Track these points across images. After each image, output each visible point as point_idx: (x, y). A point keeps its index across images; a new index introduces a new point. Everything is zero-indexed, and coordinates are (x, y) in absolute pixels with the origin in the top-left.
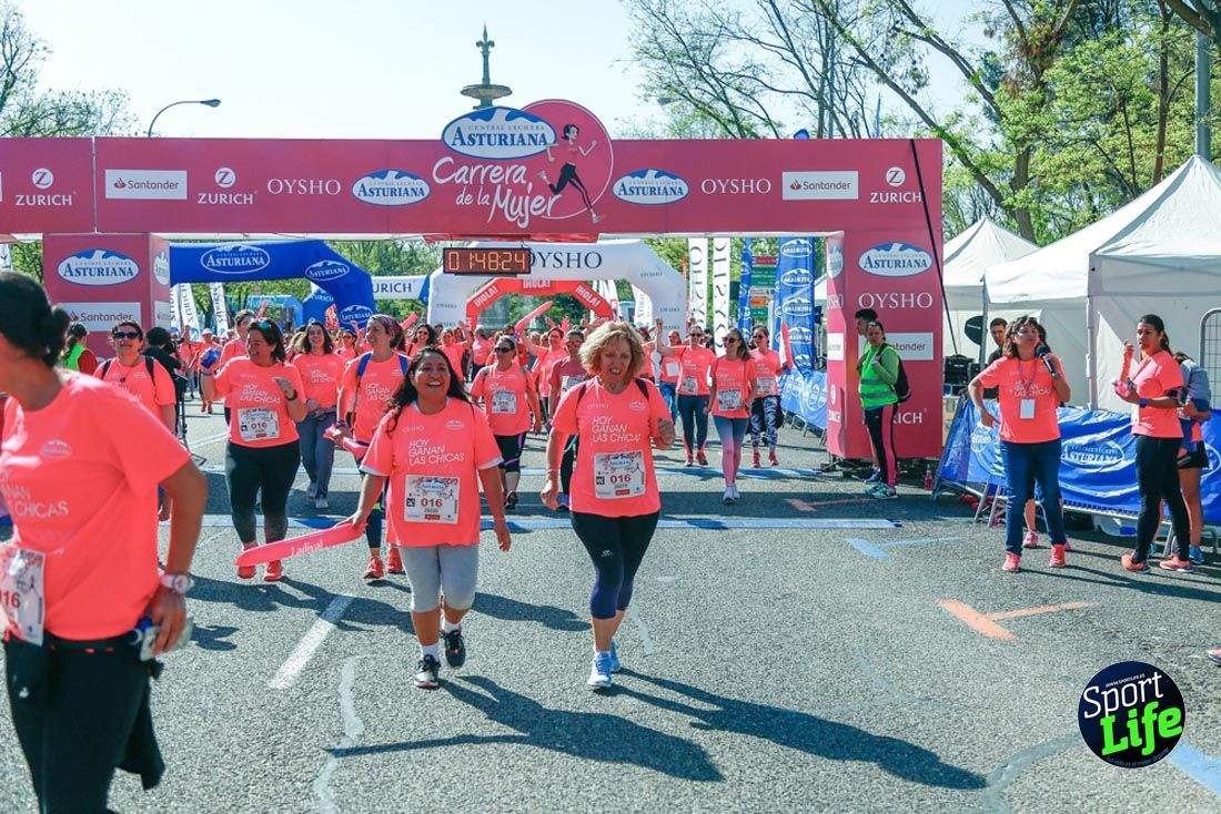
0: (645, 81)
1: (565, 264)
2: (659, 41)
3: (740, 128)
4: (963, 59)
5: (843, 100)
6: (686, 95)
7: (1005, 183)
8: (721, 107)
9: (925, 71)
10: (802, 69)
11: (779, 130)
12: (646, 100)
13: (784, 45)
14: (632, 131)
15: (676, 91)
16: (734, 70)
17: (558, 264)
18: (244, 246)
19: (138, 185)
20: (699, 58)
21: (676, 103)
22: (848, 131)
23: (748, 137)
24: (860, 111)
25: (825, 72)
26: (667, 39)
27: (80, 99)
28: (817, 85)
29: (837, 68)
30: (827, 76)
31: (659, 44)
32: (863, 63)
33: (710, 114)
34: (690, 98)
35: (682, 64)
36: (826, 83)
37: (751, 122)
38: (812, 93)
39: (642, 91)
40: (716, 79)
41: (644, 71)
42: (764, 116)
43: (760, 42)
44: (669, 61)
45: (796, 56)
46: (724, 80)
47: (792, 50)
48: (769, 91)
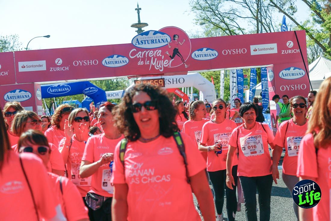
0: (196, 18)
1: (172, 82)
2: (200, 3)
3: (230, 31)
4: (308, 2)
5: (265, 19)
6: (210, 21)
7: (327, 44)
8: (222, 25)
9: (296, 7)
10: (250, 9)
11: (243, 31)
12: (196, 24)
13: (243, 2)
14: (191, 35)
15: (207, 20)
16: (226, 12)
17: (169, 83)
18: (61, 85)
19: (30, 67)
20: (214, 8)
21: (207, 25)
22: (268, 29)
23: (233, 34)
24: (270, 22)
25: (258, 10)
26: (202, 3)
27: (2, 39)
28: (255, 14)
29: (262, 8)
30: (259, 11)
31: (200, 5)
32: (273, 6)
33: (219, 27)
34: (212, 23)
35: (208, 11)
36: (259, 13)
37: (233, 29)
38: (254, 17)
39: (195, 21)
40: (221, 15)
41: (195, 14)
42: (238, 26)
43: (235, 1)
44: (204, 10)
45: (247, 5)
46: (223, 15)
47: (246, 3)
48: (239, 18)
